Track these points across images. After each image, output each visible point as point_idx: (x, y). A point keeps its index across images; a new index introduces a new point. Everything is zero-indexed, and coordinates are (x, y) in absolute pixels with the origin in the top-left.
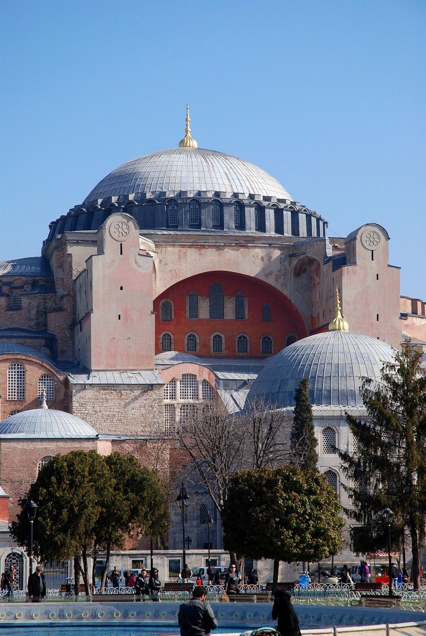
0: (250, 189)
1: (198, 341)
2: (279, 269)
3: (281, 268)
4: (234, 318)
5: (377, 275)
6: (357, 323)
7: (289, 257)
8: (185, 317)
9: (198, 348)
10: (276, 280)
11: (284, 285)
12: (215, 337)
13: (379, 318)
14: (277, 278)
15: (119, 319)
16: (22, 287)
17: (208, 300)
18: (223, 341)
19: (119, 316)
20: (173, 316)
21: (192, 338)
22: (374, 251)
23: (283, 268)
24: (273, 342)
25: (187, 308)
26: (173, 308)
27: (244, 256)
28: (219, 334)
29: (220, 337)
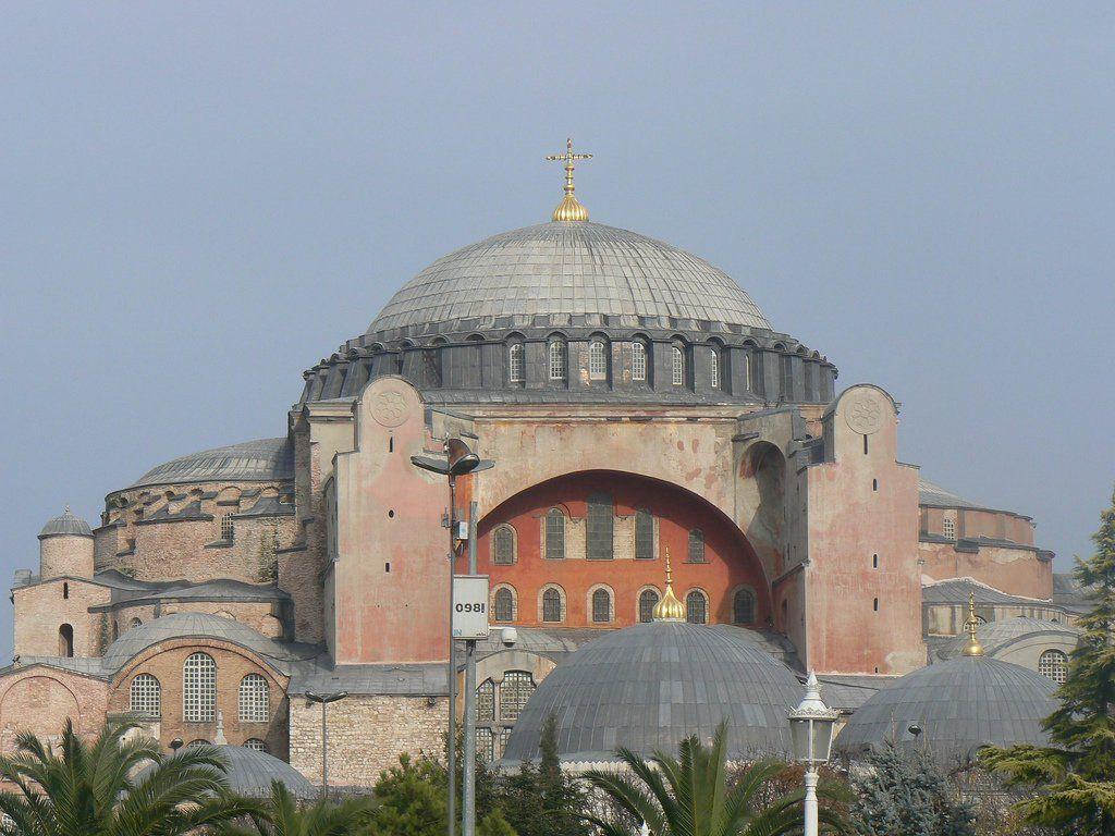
0: (672, 307)
1: (563, 601)
2: (713, 465)
3: (716, 461)
4: (633, 556)
5: (875, 481)
6: (835, 572)
7: (733, 441)
8: (538, 556)
9: (563, 615)
10: (708, 486)
11: (720, 494)
12: (596, 593)
13: (878, 562)
14: (710, 480)
15: (387, 570)
16: (237, 503)
17: (582, 523)
18: (612, 601)
19: (388, 565)
20: (515, 554)
21: (552, 599)
22: (868, 437)
23: (720, 462)
24: (707, 602)
25: (543, 538)
26: (515, 540)
27: (645, 441)
28: (603, 587)
29: (605, 593)
